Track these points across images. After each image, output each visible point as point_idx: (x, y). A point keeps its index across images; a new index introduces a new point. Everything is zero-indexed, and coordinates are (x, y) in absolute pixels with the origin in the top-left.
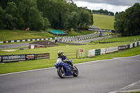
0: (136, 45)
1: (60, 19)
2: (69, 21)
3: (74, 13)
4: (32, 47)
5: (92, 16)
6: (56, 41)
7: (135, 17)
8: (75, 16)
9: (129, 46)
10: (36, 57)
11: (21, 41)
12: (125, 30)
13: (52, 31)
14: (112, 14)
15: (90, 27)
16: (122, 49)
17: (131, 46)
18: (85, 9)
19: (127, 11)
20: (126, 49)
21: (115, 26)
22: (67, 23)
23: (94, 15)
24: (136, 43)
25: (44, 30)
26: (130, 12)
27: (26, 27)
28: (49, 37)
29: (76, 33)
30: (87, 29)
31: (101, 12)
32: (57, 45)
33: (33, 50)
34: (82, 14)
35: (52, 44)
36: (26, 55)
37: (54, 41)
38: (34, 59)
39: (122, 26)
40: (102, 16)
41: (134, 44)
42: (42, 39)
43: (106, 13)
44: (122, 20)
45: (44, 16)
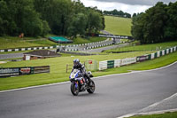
0: (158, 55)
1: (63, 22)
2: (74, 25)
3: (81, 14)
4: (28, 58)
5: (103, 19)
6: (58, 50)
7: (157, 20)
8: (82, 18)
9: (150, 56)
10: (32, 71)
11: (13, 50)
12: (145, 36)
13: (53, 37)
14: (128, 16)
15: (101, 32)
16: (141, 60)
17: (153, 57)
18: (94, 9)
19: (147, 11)
20: (146, 60)
21: (132, 32)
22: (72, 27)
23: (105, 17)
24: (159, 52)
25: (43, 36)
26: (151, 13)
27: (20, 33)
28: (49, 45)
29: (83, 40)
30: (97, 35)
31: (115, 13)
32: (60, 55)
33: (29, 62)
34: (91, 15)
35: (53, 54)
36: (20, 68)
37: (55, 50)
38: (30, 73)
39: (141, 31)
40: (117, 18)
41: (156, 54)
42: (41, 48)
43: (121, 14)
44: (141, 24)
45: (42, 18)
